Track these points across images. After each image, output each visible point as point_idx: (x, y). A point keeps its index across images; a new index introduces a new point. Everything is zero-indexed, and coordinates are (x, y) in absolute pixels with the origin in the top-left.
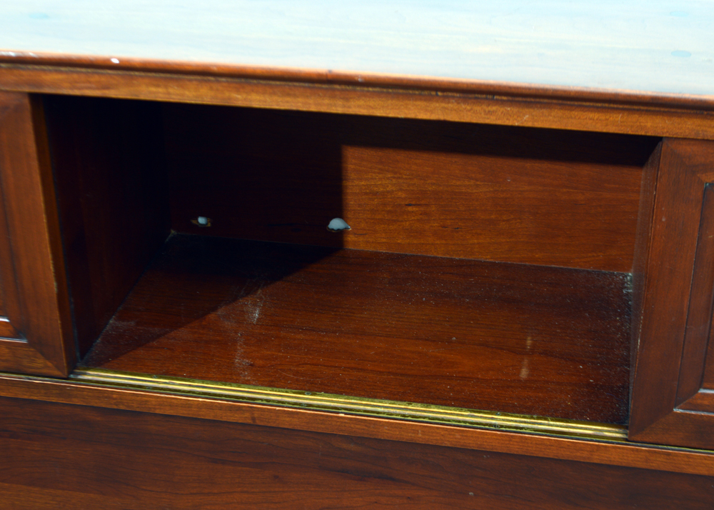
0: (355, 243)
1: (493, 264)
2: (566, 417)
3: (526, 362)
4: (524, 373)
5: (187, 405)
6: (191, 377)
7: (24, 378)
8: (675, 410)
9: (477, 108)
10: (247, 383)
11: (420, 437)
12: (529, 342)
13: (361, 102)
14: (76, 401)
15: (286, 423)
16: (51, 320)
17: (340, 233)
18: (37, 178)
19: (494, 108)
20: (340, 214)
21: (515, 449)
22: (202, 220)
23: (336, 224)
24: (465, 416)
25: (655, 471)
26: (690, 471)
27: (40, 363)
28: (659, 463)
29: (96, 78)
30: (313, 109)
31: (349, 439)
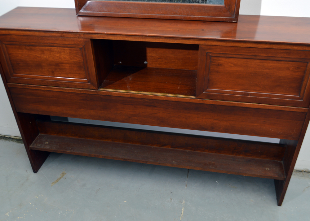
0: (149, 66)
1: (175, 69)
2: (185, 95)
3: (179, 86)
4: (179, 88)
5: (119, 94)
6: (119, 89)
7: (90, 90)
8: (204, 93)
9: (167, 40)
10: (129, 90)
11: (160, 99)
12: (180, 83)
13: (148, 39)
14: (99, 94)
15: (136, 97)
16: (94, 79)
17: (146, 64)
18: (92, 54)
19: (170, 40)
20: (146, 61)
21: (176, 100)
22: (120, 62)
23: (145, 62)
24: (168, 95)
25: (201, 104)
26: (207, 103)
27: (93, 87)
28: (201, 102)
29: (102, 36)
30: (140, 41)
31: (147, 99)
